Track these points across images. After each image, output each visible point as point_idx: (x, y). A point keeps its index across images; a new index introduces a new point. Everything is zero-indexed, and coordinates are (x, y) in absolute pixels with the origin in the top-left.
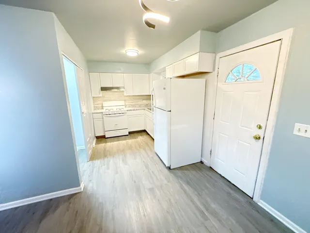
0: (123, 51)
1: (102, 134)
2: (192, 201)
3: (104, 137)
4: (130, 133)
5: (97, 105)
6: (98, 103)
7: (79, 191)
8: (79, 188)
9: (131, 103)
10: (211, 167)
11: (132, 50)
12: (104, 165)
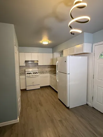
0: (41, 42)
1: (24, 88)
2: (86, 127)
3: (25, 90)
4: (41, 87)
5: (21, 71)
6: (23, 70)
7: (16, 122)
8: (16, 120)
9: (42, 70)
10: (93, 107)
11: (45, 41)
12: (29, 107)
